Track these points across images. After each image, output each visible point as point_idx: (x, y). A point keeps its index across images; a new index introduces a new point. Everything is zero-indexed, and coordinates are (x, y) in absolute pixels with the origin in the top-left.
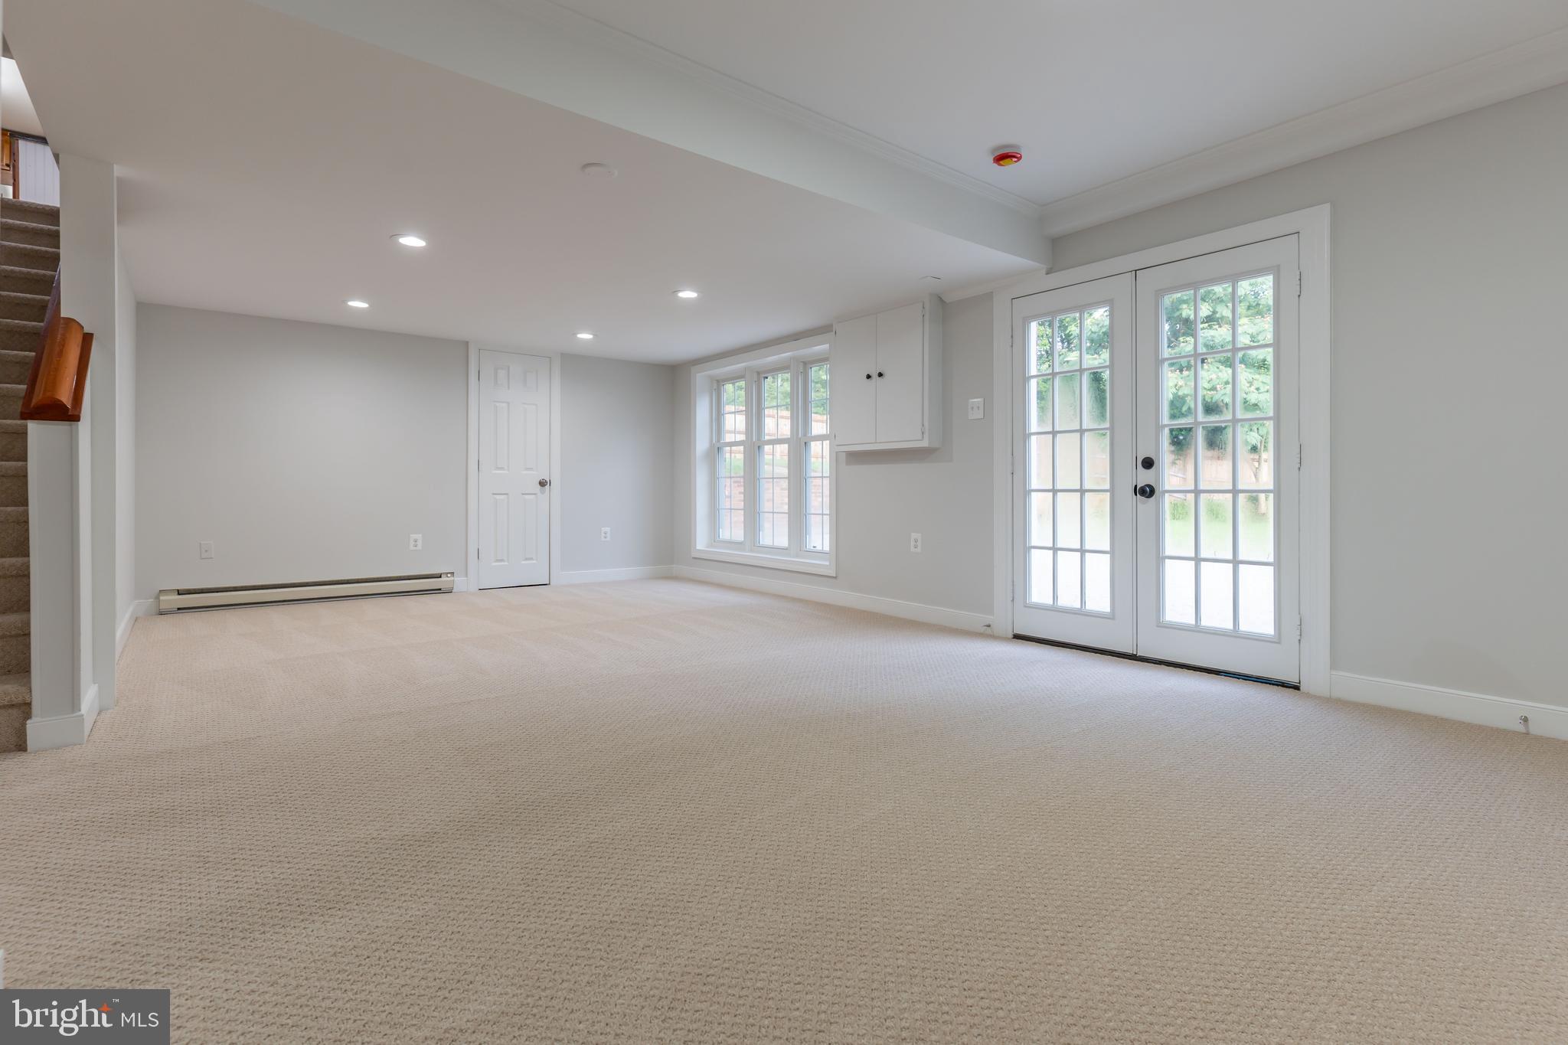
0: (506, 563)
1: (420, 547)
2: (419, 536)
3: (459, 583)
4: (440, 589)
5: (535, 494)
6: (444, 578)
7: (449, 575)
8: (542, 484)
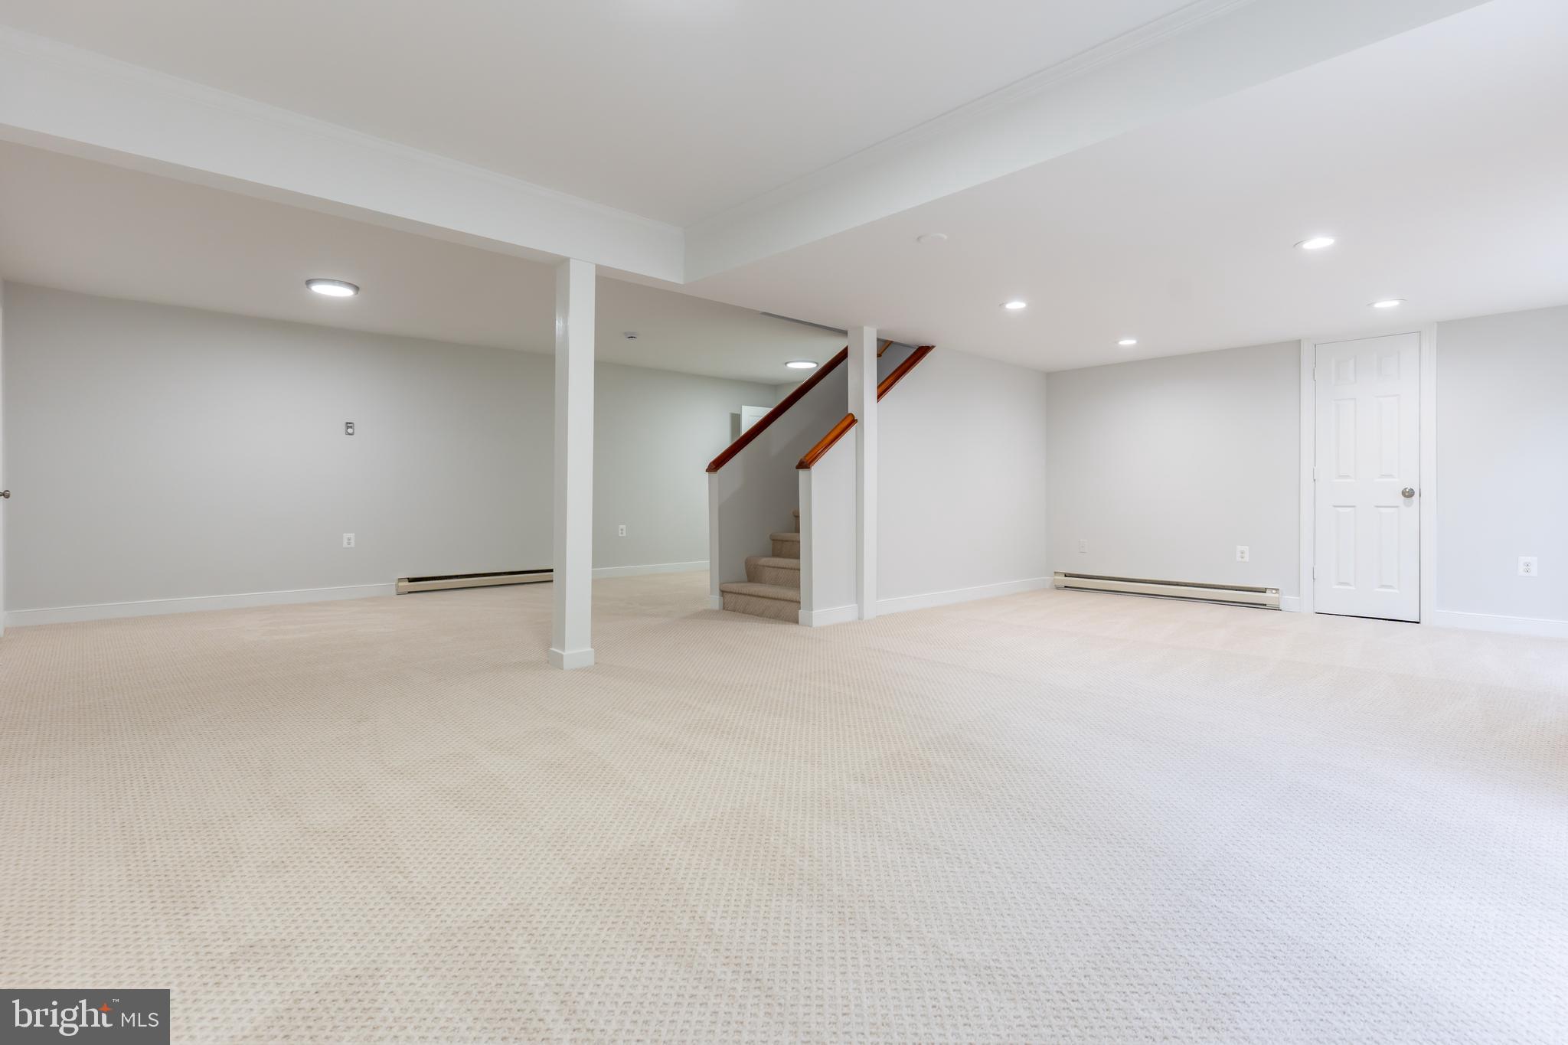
0: (1353, 588)
1: (1247, 558)
2: (1246, 548)
3: (1287, 600)
4: (1265, 605)
5: (1397, 507)
6: (1268, 594)
7: (1274, 591)
8: (1408, 494)
